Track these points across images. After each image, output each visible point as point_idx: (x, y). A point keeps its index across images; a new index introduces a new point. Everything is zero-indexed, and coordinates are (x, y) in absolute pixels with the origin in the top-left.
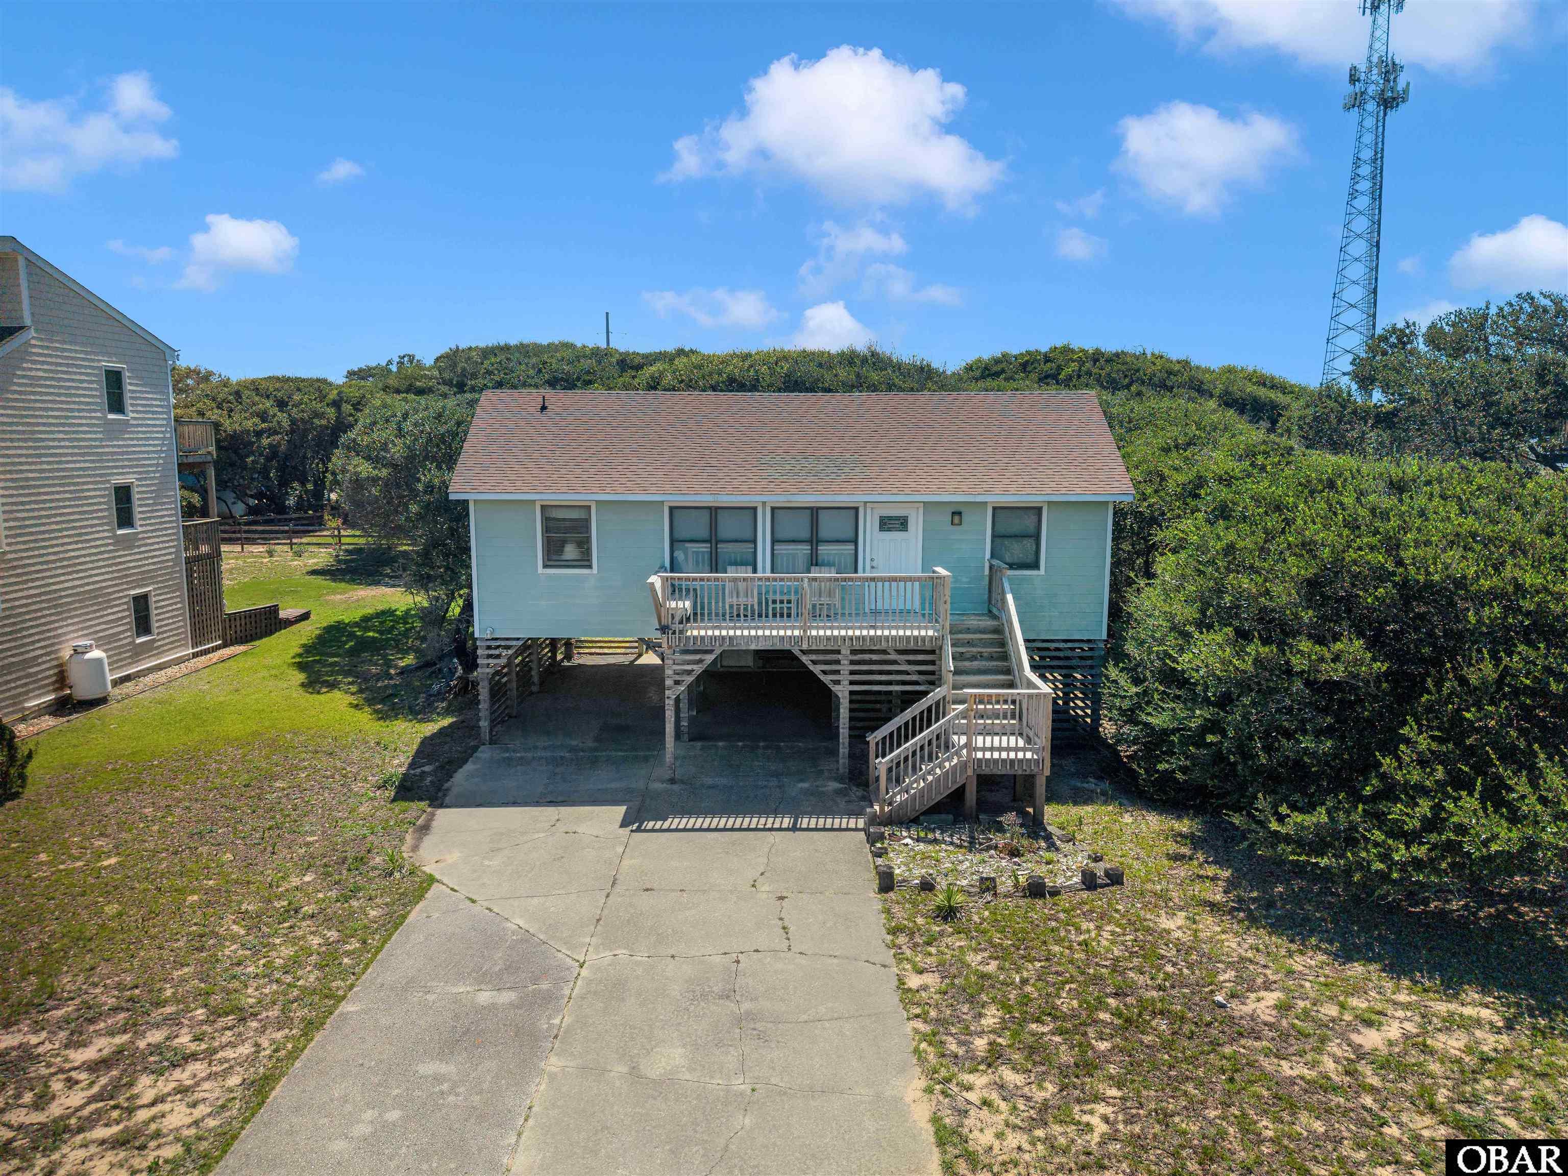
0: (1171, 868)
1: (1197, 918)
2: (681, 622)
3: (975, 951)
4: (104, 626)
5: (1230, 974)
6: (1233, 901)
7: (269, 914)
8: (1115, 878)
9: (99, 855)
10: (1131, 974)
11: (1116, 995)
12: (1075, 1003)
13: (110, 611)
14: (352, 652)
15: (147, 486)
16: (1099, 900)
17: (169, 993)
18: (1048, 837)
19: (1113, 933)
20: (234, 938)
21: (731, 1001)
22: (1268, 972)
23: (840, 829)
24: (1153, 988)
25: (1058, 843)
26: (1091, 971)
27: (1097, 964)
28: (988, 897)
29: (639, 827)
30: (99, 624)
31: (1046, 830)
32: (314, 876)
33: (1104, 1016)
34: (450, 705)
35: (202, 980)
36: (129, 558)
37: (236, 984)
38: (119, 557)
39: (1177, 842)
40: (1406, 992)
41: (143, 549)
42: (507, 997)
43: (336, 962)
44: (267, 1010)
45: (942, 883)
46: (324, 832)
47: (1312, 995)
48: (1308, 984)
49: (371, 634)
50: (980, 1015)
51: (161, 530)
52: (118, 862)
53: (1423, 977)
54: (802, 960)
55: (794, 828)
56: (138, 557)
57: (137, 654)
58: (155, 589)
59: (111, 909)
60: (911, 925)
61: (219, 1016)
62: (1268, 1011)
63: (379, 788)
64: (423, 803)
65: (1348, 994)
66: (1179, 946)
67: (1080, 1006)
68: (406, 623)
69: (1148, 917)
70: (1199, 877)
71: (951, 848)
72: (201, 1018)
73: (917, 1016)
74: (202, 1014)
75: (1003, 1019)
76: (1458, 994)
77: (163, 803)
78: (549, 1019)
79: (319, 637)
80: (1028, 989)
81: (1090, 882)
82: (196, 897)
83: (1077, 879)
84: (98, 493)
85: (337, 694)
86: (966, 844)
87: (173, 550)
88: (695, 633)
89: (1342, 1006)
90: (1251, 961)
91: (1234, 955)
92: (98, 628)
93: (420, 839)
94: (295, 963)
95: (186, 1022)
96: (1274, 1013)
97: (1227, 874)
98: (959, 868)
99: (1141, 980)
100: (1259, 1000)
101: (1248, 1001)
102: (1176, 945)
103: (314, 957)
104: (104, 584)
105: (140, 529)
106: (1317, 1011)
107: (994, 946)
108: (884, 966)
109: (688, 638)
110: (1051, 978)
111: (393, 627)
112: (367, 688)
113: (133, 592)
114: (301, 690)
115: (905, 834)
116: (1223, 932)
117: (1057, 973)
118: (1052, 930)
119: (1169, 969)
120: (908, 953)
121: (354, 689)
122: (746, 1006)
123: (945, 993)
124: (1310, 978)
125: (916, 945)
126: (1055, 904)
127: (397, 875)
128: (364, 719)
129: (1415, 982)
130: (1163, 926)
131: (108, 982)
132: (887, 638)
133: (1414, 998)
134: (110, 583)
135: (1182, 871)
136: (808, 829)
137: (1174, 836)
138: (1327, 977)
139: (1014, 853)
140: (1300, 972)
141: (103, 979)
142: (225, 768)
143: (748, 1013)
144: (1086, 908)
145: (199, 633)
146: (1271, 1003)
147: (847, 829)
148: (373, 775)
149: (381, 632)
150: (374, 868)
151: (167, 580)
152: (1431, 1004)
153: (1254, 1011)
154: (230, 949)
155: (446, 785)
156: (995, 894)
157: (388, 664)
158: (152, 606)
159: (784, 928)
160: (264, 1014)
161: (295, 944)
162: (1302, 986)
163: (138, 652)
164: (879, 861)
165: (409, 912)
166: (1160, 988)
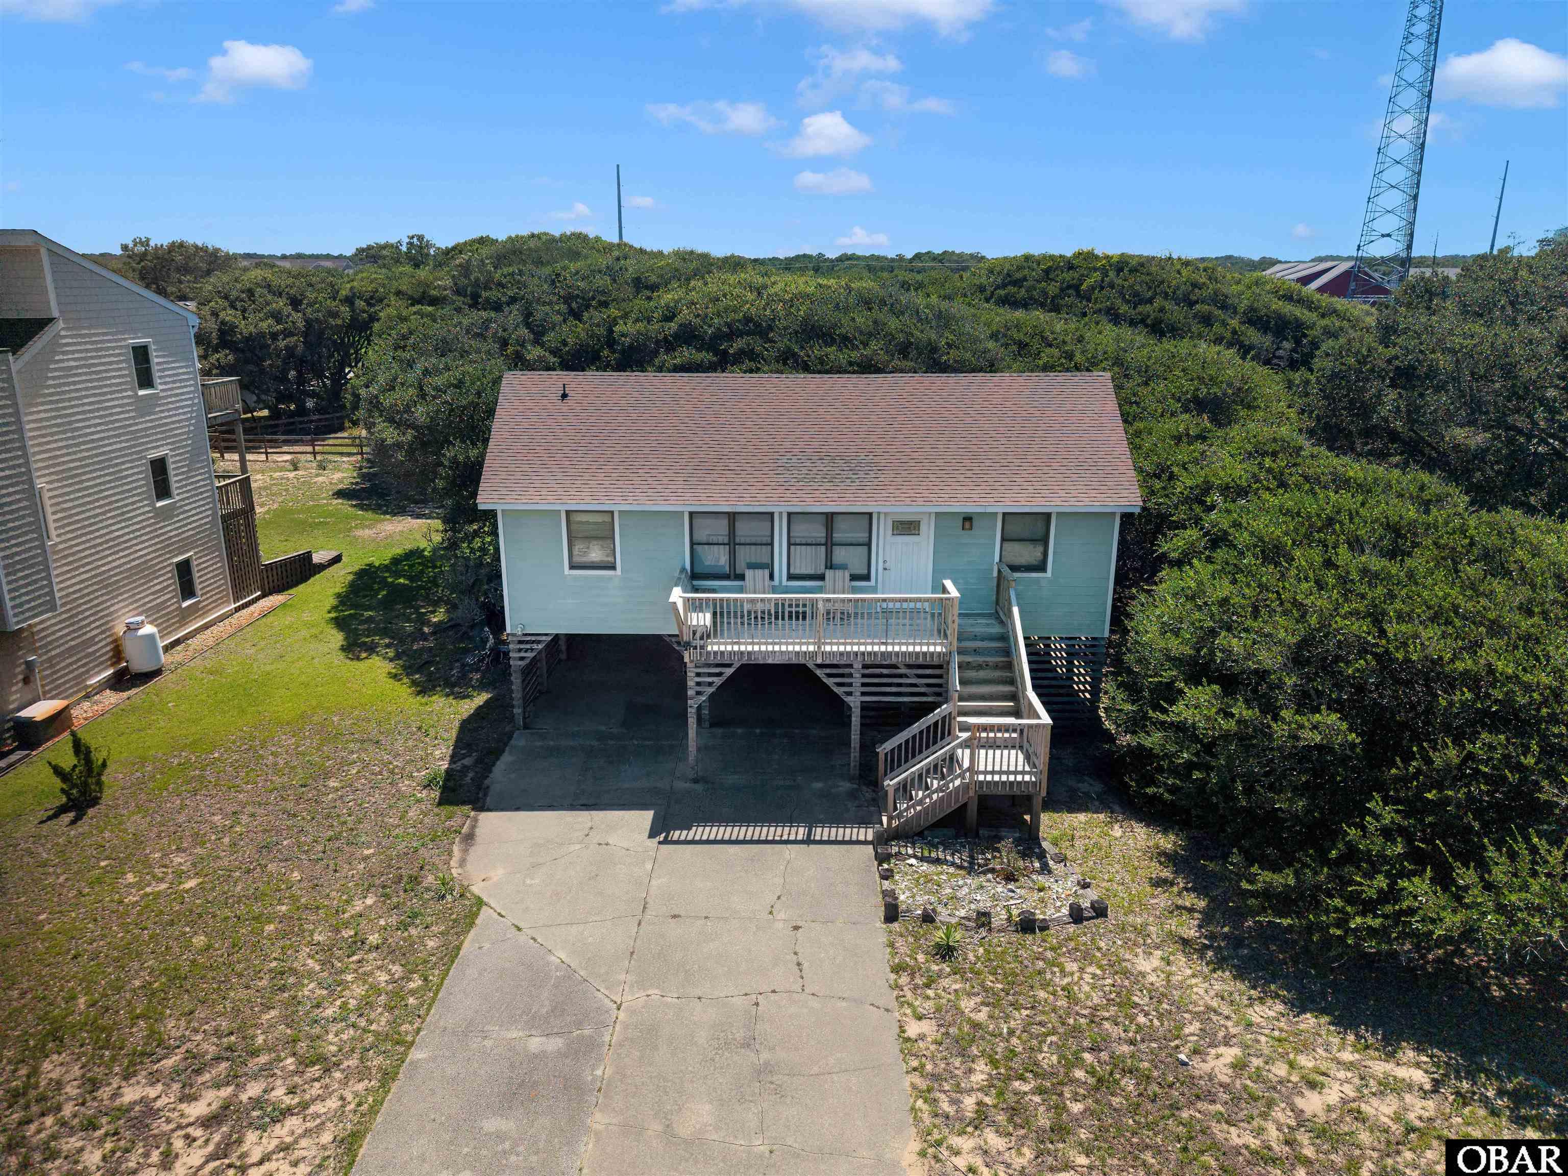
0: (1154, 896)
1: (1171, 958)
2: (702, 638)
3: (970, 995)
4: (152, 597)
5: (1194, 1027)
6: (1206, 937)
7: (339, 945)
8: (1100, 911)
9: (180, 875)
10: (1107, 1025)
11: (1092, 1050)
12: (1054, 1058)
13: (156, 581)
14: (386, 604)
15: (181, 454)
16: (1083, 934)
17: (260, 1040)
18: (1042, 856)
19: (1094, 976)
20: (311, 974)
21: (752, 1051)
22: (1229, 1024)
23: (851, 842)
24: (1126, 1041)
25: (1051, 863)
26: (1071, 1021)
27: (1078, 1014)
28: (983, 932)
29: (666, 837)
30: (147, 596)
31: (1040, 846)
32: (374, 899)
33: (1079, 1074)
34: (483, 677)
35: (288, 1026)
36: (169, 528)
37: (317, 1030)
38: (160, 528)
39: (1161, 863)
40: (1350, 1049)
41: (181, 517)
42: (555, 1044)
43: (403, 1003)
44: (347, 1059)
45: (943, 914)
46: (379, 844)
47: (1266, 1051)
48: (1263, 1039)
49: (402, 581)
50: (971, 1071)
51: (197, 495)
52: (198, 885)
53: (1367, 1031)
54: (815, 1003)
55: (808, 841)
56: (178, 525)
57: (184, 618)
58: (196, 553)
59: (199, 940)
60: (912, 963)
61: (307, 1066)
62: (1225, 1070)
63: (425, 787)
64: (467, 807)
65: (1297, 1051)
66: (1152, 989)
67: (1059, 1062)
68: (434, 567)
69: (1127, 957)
70: (1178, 907)
71: (952, 870)
72: (292, 1068)
73: (915, 1069)
74: (291, 1064)
75: (990, 1075)
76: (1395, 1052)
77: (229, 809)
78: (593, 1070)
79: (352, 585)
80: (1014, 1041)
81: (1077, 916)
82: (272, 927)
83: (1065, 911)
84: (136, 470)
85: (376, 660)
86: (966, 864)
87: (210, 512)
88: (716, 648)
89: (1292, 1065)
90: (1215, 1011)
91: (1201, 1003)
92: (147, 600)
93: (465, 851)
94: (366, 1005)
95: (279, 1073)
96: (1230, 1071)
97: (1202, 904)
98: (959, 894)
99: (1116, 1032)
100: (1218, 1056)
101: (1208, 1058)
102: (1150, 992)
103: (382, 997)
104: (149, 557)
105: (178, 498)
106: (1269, 1071)
107: (986, 991)
108: (887, 1010)
109: (709, 653)
110: (1035, 1029)
111: (422, 572)
112: (404, 652)
113: (175, 560)
114: (342, 656)
115: (910, 851)
116: (1194, 976)
117: (1040, 1024)
118: (1040, 973)
119: (1141, 1019)
120: (909, 995)
121: (391, 653)
122: (765, 1056)
123: (940, 1044)
124: (1267, 1032)
125: (916, 987)
126: (1044, 941)
127: (449, 897)
128: (403, 691)
129: (1358, 1037)
130: (1139, 968)
131: (206, 1027)
132: (897, 654)
133: (1357, 1056)
134: (154, 555)
135: (1162, 900)
136: (821, 842)
137: (1159, 854)
138: (1281, 1030)
139: (1010, 878)
140: (1258, 1024)
141: (202, 1025)
142: (282, 762)
143: (767, 1064)
144: (1072, 945)
145: (239, 587)
146: (1229, 1060)
147: (858, 842)
148: (418, 771)
149: (411, 579)
150: (428, 889)
151: (206, 543)
152: (1369, 1063)
153: (1213, 1069)
154: (309, 989)
155: (487, 782)
156: (990, 930)
157: (422, 620)
158: (195, 569)
159: (799, 964)
160: (346, 1064)
161: (365, 982)
162: (1258, 1041)
163: (185, 616)
164: (886, 885)
165: (462, 942)
166: (1132, 1042)
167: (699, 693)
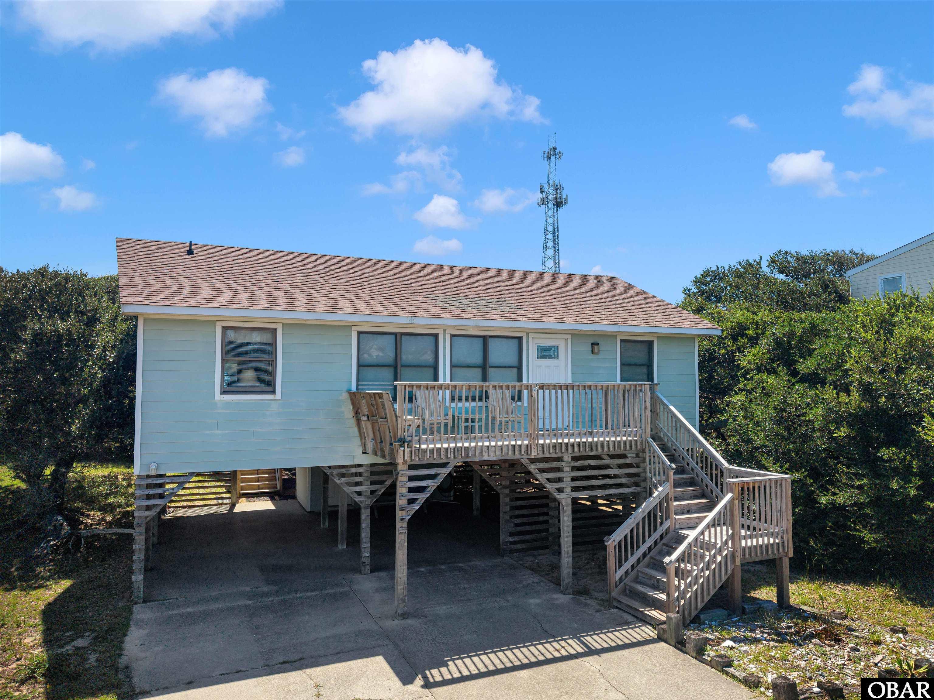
23: (636, 644)
29: (425, 679)
71: (772, 644)
139: (835, 638)
147: (642, 642)
164: (736, 672)
167: (411, 501)
